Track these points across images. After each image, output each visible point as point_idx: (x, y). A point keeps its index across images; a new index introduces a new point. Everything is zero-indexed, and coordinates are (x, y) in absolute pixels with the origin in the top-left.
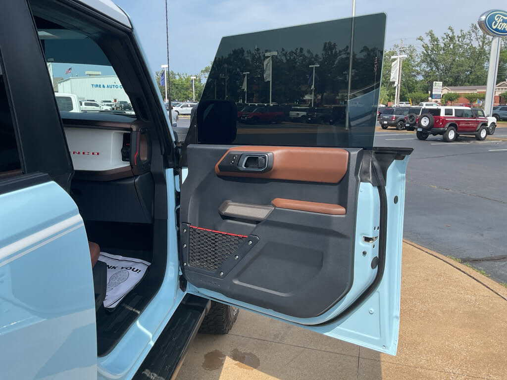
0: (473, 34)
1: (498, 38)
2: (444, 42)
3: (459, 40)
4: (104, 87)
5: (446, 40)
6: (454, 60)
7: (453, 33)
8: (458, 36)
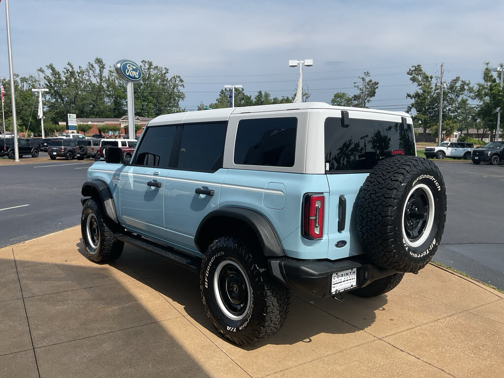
0: (91, 72)
2: (65, 76)
3: (79, 76)
6: (77, 94)
7: (73, 68)
8: (77, 72)
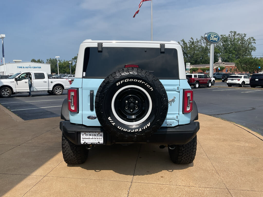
0: (202, 41)
1: (213, 44)
2: (189, 44)
3: (196, 44)
4: (24, 68)
5: (190, 43)
6: (194, 53)
7: (193, 40)
8: (195, 42)
